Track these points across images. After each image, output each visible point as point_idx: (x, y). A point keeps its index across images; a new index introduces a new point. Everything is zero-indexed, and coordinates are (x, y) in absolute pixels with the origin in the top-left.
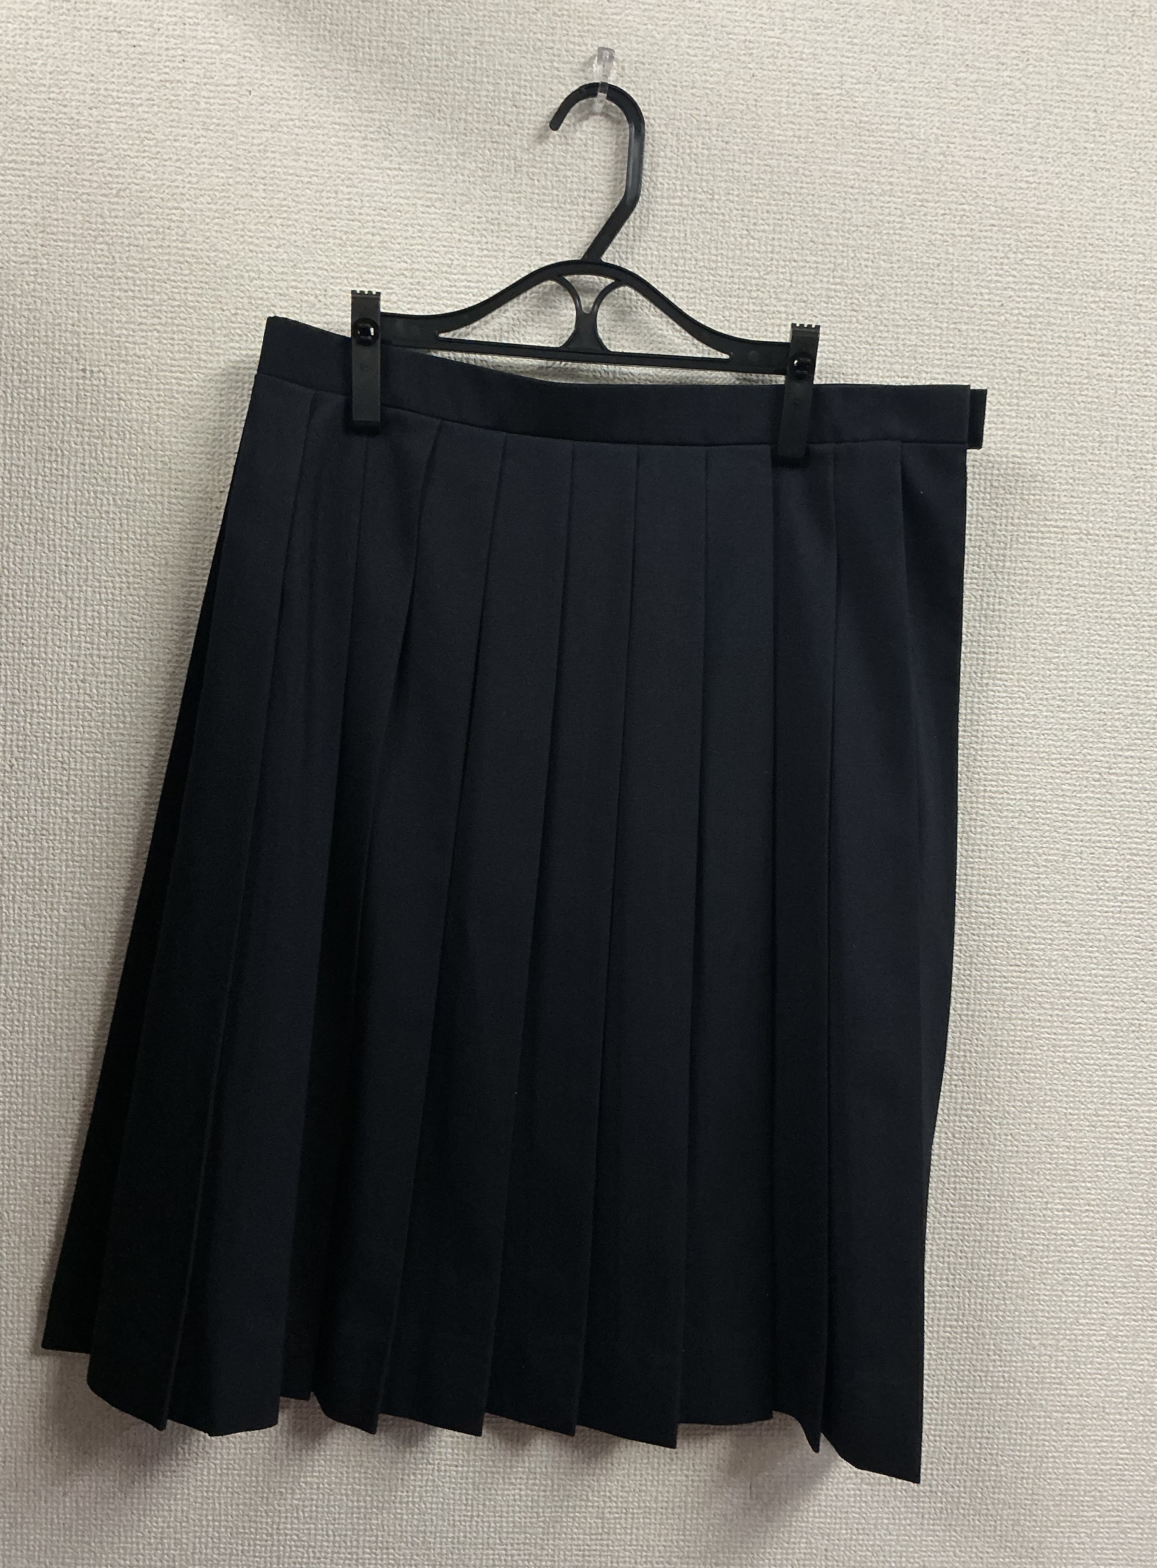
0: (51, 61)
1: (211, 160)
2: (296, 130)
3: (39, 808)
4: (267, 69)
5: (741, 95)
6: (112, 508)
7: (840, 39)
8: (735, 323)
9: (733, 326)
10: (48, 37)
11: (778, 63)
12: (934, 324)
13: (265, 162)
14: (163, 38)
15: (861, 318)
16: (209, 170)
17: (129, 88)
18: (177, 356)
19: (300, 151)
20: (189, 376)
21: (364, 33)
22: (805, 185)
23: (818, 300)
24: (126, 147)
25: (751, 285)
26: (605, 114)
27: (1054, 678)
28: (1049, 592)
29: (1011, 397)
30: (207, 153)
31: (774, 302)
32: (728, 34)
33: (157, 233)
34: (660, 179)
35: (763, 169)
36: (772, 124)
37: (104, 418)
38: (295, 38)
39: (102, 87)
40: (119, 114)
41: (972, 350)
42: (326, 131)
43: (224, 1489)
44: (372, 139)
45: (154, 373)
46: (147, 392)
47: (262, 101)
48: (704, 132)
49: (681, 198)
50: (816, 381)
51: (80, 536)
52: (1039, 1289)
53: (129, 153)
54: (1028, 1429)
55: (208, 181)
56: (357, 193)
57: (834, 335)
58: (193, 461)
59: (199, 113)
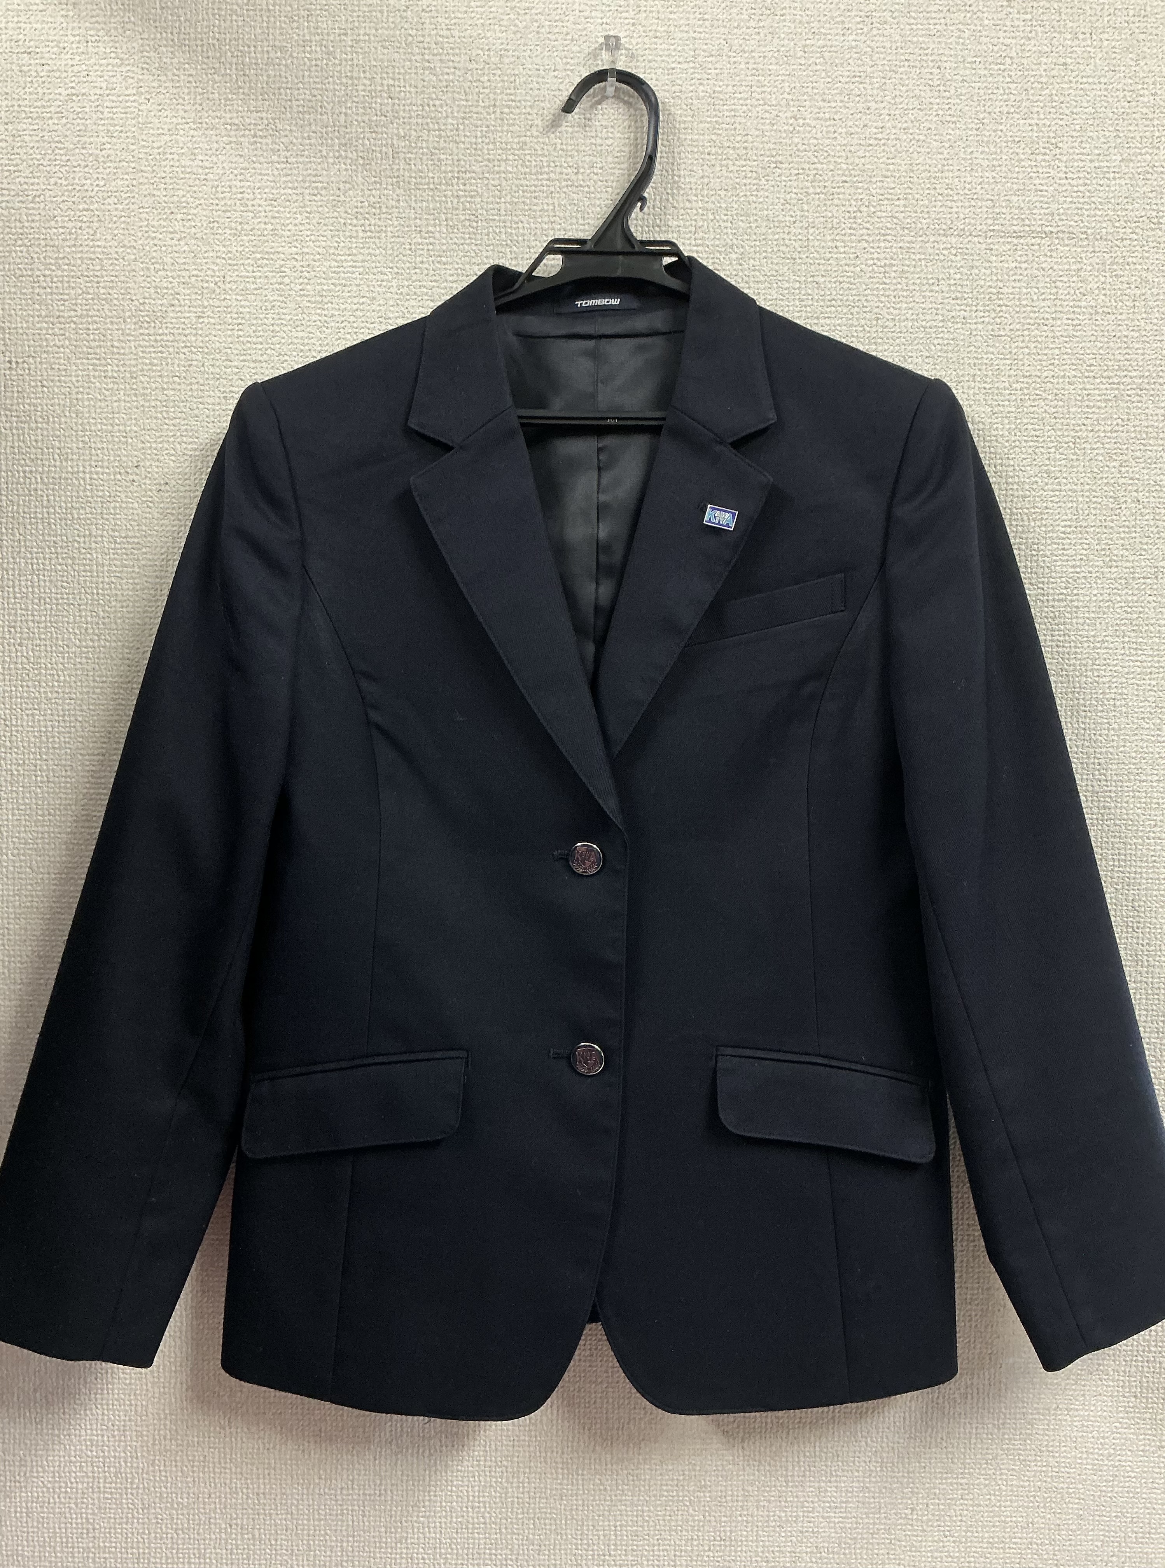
1: (116, 165)
2: (192, 132)
6: (39, 486)
13: (164, 163)
14: (69, 56)
16: (114, 173)
17: (39, 104)
18: (93, 344)
19: (196, 151)
20: (103, 362)
24: (39, 157)
30: (112, 158)
33: (70, 233)
37: (29, 405)
38: (186, 48)
39: (15, 103)
40: (31, 127)
42: (218, 132)
44: (261, 137)
45: (73, 360)
46: (67, 379)
47: (160, 107)
53: (42, 162)
55: (114, 183)
56: (249, 186)
58: (110, 439)
59: (103, 122)
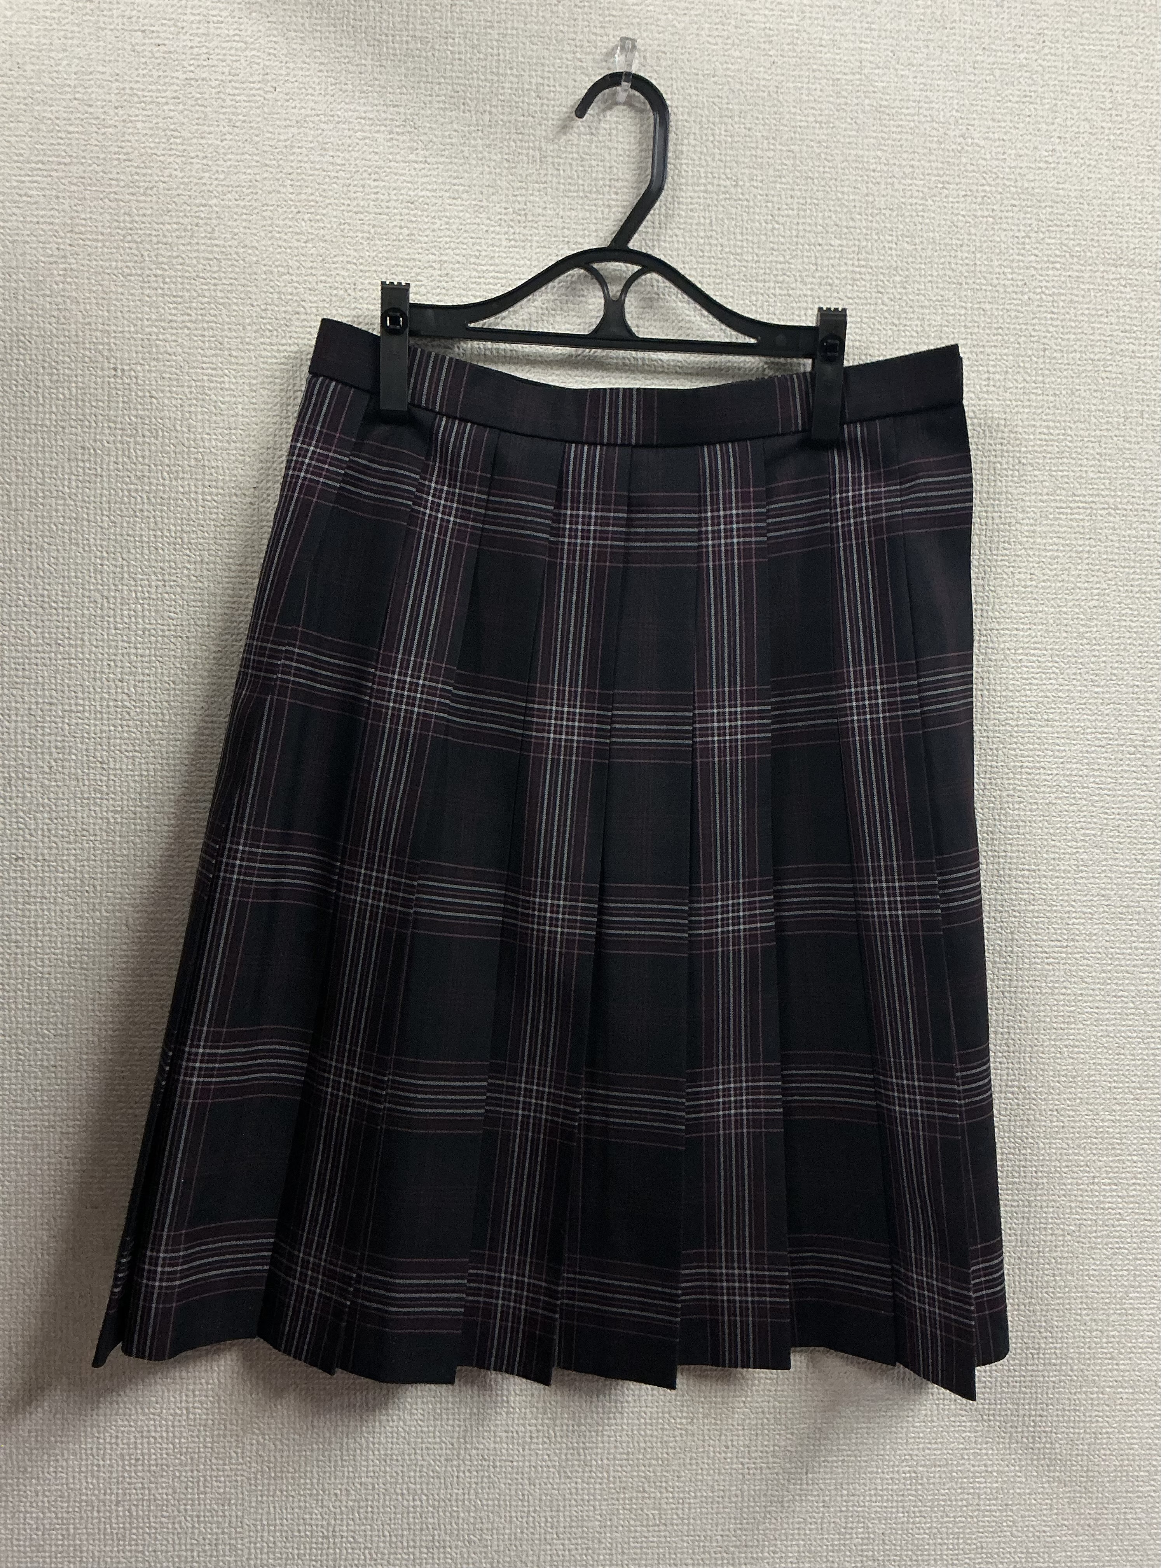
0: (77, 61)
1: (238, 157)
2: (323, 126)
3: (79, 808)
4: (291, 65)
5: (763, 82)
6: (146, 506)
7: (858, 25)
8: (762, 307)
9: (760, 310)
10: (72, 38)
11: (798, 49)
12: (958, 304)
13: (292, 158)
14: (187, 37)
15: (887, 301)
16: (236, 167)
17: (154, 87)
18: (209, 352)
19: (327, 146)
20: (220, 373)
21: (388, 28)
22: (827, 169)
23: (843, 282)
24: (152, 145)
25: (777, 269)
26: (629, 103)
27: (1087, 653)
28: (1079, 567)
29: (1037, 375)
30: (233, 150)
31: (799, 285)
32: (748, 22)
33: (185, 230)
34: (684, 167)
35: (785, 154)
36: (793, 110)
37: (136, 417)
38: (318, 34)
39: (127, 86)
40: (145, 113)
41: (997, 329)
42: (351, 126)
43: (278, 1492)
44: (398, 134)
45: (185, 370)
46: (180, 389)
47: (288, 97)
48: (726, 120)
49: (705, 185)
50: (846, 364)
51: (115, 535)
52: (1088, 1264)
53: (155, 151)
54: (1081, 1405)
55: (235, 177)
56: (384, 186)
57: (860, 317)
58: (226, 457)
59: (224, 110)
